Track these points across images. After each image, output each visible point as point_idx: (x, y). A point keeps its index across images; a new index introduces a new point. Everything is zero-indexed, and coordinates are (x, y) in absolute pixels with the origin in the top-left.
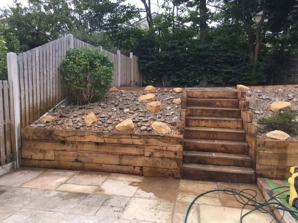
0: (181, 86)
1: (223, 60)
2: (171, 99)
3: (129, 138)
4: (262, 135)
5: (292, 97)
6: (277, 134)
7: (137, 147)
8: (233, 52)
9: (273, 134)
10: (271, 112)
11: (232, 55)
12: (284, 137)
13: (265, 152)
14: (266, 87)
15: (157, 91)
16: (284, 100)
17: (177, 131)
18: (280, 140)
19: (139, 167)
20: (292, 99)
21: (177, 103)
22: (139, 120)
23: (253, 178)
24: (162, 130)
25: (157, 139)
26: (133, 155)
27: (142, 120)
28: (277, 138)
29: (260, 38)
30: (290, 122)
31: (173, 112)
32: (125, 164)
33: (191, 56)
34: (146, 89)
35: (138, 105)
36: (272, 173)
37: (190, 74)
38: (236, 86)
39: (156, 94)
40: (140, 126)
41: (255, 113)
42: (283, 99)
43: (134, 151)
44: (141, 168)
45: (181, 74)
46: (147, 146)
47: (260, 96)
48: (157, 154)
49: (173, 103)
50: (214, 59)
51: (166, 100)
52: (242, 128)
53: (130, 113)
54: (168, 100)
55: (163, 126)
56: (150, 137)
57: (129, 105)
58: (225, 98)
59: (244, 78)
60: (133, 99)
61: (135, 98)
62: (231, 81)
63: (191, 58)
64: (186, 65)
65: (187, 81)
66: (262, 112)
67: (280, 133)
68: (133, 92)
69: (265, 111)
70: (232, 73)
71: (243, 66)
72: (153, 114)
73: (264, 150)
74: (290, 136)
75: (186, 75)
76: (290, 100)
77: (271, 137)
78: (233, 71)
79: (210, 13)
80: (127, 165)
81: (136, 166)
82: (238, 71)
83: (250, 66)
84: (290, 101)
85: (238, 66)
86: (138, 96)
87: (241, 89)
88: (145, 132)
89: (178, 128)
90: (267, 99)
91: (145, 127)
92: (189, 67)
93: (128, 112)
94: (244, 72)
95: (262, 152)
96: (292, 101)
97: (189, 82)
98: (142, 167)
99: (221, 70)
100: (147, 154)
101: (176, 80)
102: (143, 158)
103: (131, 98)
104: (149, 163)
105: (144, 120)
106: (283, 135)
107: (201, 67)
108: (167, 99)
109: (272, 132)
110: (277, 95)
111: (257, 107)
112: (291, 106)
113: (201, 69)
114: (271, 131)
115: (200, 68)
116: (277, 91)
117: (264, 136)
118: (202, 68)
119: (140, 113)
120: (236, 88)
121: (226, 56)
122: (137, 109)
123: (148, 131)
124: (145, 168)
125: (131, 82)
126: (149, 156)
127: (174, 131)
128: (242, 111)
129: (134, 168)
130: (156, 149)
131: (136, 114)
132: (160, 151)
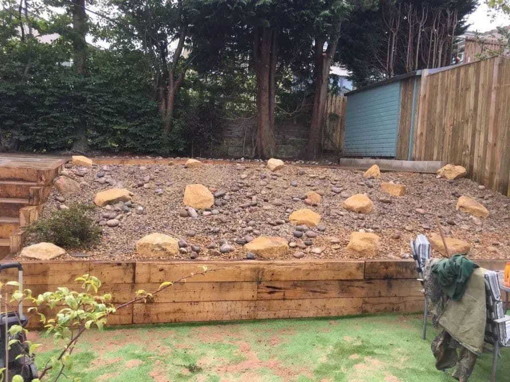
0: (35, 150)
1: (112, 108)
8: (130, 97)
9: (33, 250)
11: (127, 102)
12: (50, 255)
29: (175, 79)
33: (53, 95)
45: (32, 128)
50: (96, 105)
59: (149, 143)
63: (52, 99)
64: (43, 111)
65: (46, 141)
70: (129, 132)
71: (148, 123)
74: (63, 252)
75: (43, 130)
78: (131, 130)
79: (91, 24)
82: (140, 131)
83: (158, 123)
85: (140, 121)
92: (48, 116)
94: (150, 133)
97: (51, 143)
99: (110, 126)
101: (23, 138)
107: (73, 118)
113: (73, 122)
115: (70, 120)
118: (75, 120)
121: (117, 103)
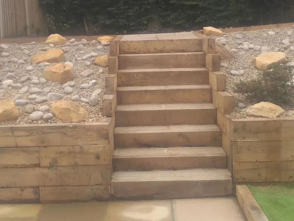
2: (92, 57)
3: (9, 136)
4: (240, 112)
5: (289, 44)
6: (263, 107)
7: (24, 151)
9: (257, 109)
10: (256, 71)
12: (275, 113)
13: (246, 140)
14: (249, 28)
15: (68, 43)
16: (277, 49)
17: (100, 115)
18: (268, 118)
19: (31, 187)
20: (289, 46)
21: (102, 64)
22: (30, 99)
23: (230, 186)
24: (71, 115)
25: (62, 133)
26: (19, 166)
27: (35, 99)
28: (263, 115)
30: (283, 86)
31: (94, 81)
32: (5, 186)
34: (48, 41)
35: (31, 71)
36: (260, 175)
37: (130, 11)
38: (202, 29)
39: (66, 48)
40: (30, 111)
41: (231, 74)
42: (274, 48)
43: (20, 159)
44: (36, 189)
45: (116, 12)
46: (45, 147)
47: (239, 44)
48: (64, 161)
49: (96, 65)
51: (82, 60)
52: (211, 101)
53: (13, 87)
54: (86, 59)
55: (72, 109)
56: (48, 131)
57: (13, 72)
58: (183, 51)
60: (21, 61)
61: (26, 58)
62: (198, 21)
65: (127, 23)
66: (242, 72)
67: (268, 107)
68: (23, 48)
69: (247, 70)
70: (200, 6)
72: (58, 87)
73: (244, 138)
74: (283, 111)
76: (286, 49)
77: (255, 114)
78: (201, 4)
80: (8, 187)
81: (25, 188)
84: (286, 51)
86: (32, 54)
87: (210, 33)
88: (40, 122)
89: (102, 109)
90: (250, 49)
91: (40, 114)
93: (10, 86)
95: (242, 140)
96: (288, 50)
98: (38, 187)
100: (46, 162)
102: (38, 171)
103: (19, 59)
104: (51, 179)
105: (39, 98)
106: (273, 110)
108: (84, 57)
109: (257, 106)
110: (265, 41)
111: (234, 64)
112: (286, 59)
114: (255, 103)
116: (266, 35)
117: (245, 113)
119: (32, 85)
120: (202, 33)
122: (29, 79)
123: (44, 120)
124: (43, 188)
125: (25, 28)
126: (48, 165)
127: (94, 116)
128: (210, 72)
129: (22, 190)
130: (61, 153)
131: (25, 89)
132: (68, 155)
